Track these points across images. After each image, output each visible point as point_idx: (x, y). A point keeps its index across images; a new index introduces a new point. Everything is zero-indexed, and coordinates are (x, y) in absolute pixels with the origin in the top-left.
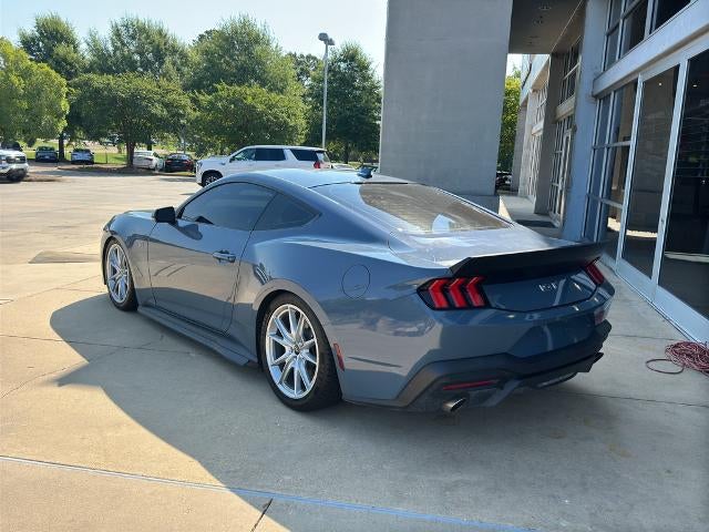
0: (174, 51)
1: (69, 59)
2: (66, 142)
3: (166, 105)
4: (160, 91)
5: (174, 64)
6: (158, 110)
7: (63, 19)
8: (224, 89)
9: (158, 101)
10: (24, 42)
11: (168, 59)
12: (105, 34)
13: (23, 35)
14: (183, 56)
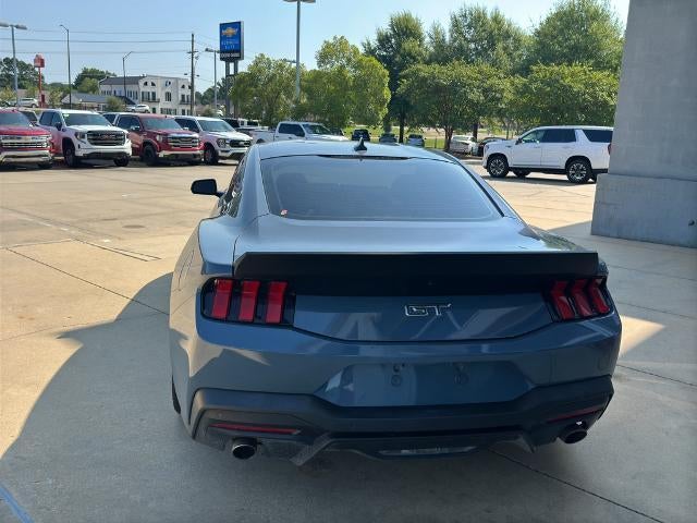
0: (507, 35)
1: (413, 54)
2: (406, 129)
3: (485, 91)
4: (480, 77)
5: (505, 49)
6: (475, 95)
7: (414, 16)
8: (541, 71)
9: (478, 87)
10: (379, 41)
11: (500, 45)
12: (446, 27)
13: (380, 34)
14: (517, 40)
